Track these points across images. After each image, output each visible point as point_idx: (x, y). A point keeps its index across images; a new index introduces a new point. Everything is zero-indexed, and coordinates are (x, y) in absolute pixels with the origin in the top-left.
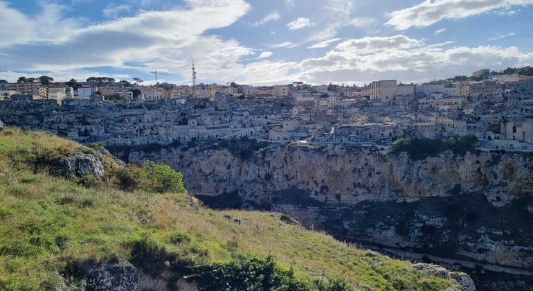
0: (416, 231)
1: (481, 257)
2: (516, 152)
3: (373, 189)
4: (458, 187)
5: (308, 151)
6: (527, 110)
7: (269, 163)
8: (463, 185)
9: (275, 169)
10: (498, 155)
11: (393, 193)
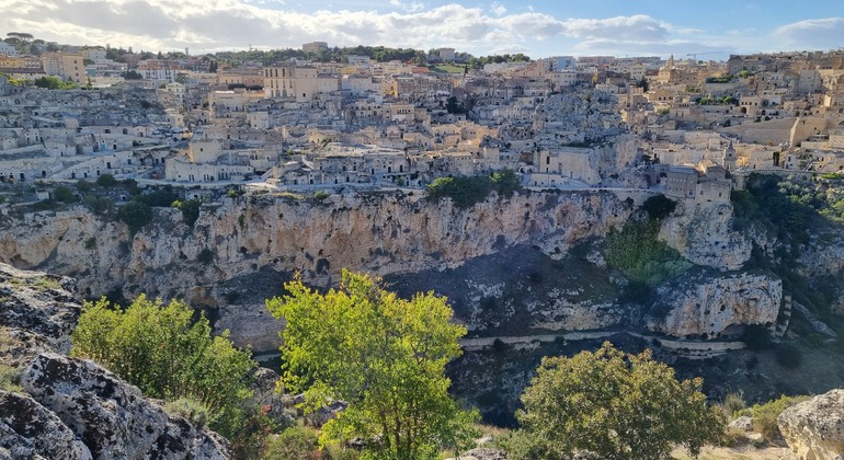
0: (475, 308)
1: (558, 326)
2: (574, 192)
3: (398, 255)
4: (501, 240)
5: (297, 204)
6: (562, 136)
7: (205, 230)
8: (507, 237)
9: (219, 239)
10: (553, 195)
11: (429, 258)
